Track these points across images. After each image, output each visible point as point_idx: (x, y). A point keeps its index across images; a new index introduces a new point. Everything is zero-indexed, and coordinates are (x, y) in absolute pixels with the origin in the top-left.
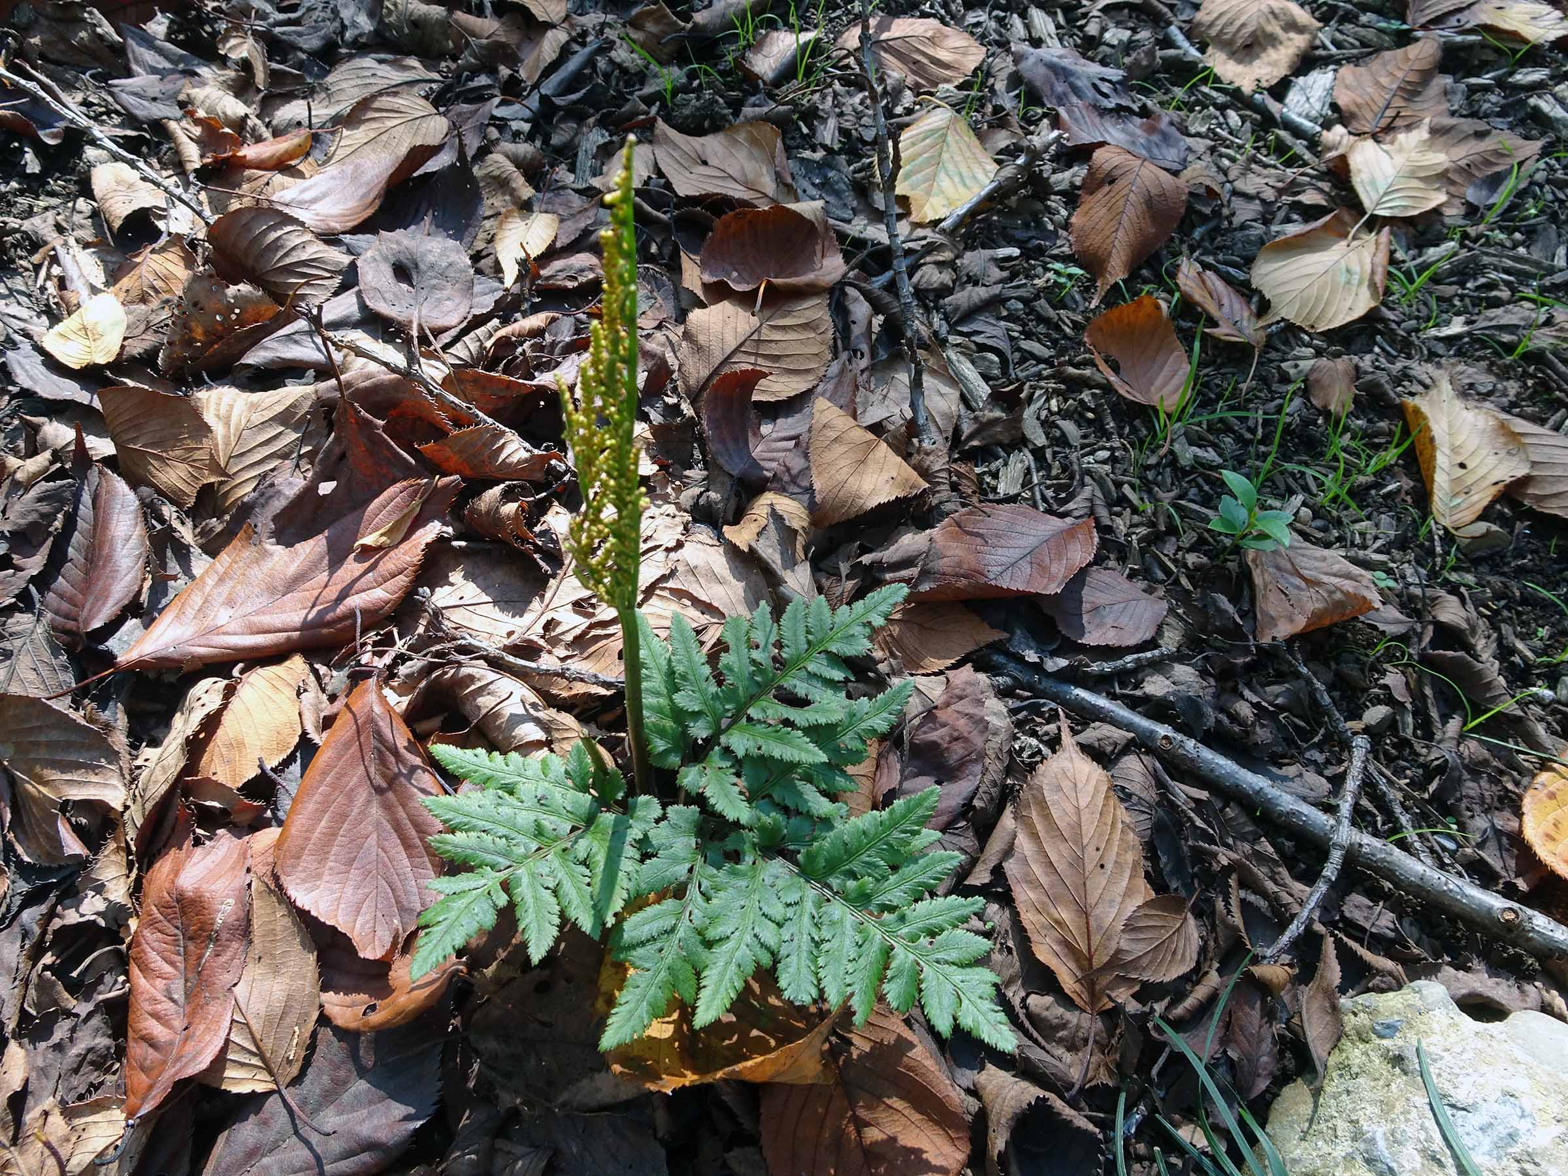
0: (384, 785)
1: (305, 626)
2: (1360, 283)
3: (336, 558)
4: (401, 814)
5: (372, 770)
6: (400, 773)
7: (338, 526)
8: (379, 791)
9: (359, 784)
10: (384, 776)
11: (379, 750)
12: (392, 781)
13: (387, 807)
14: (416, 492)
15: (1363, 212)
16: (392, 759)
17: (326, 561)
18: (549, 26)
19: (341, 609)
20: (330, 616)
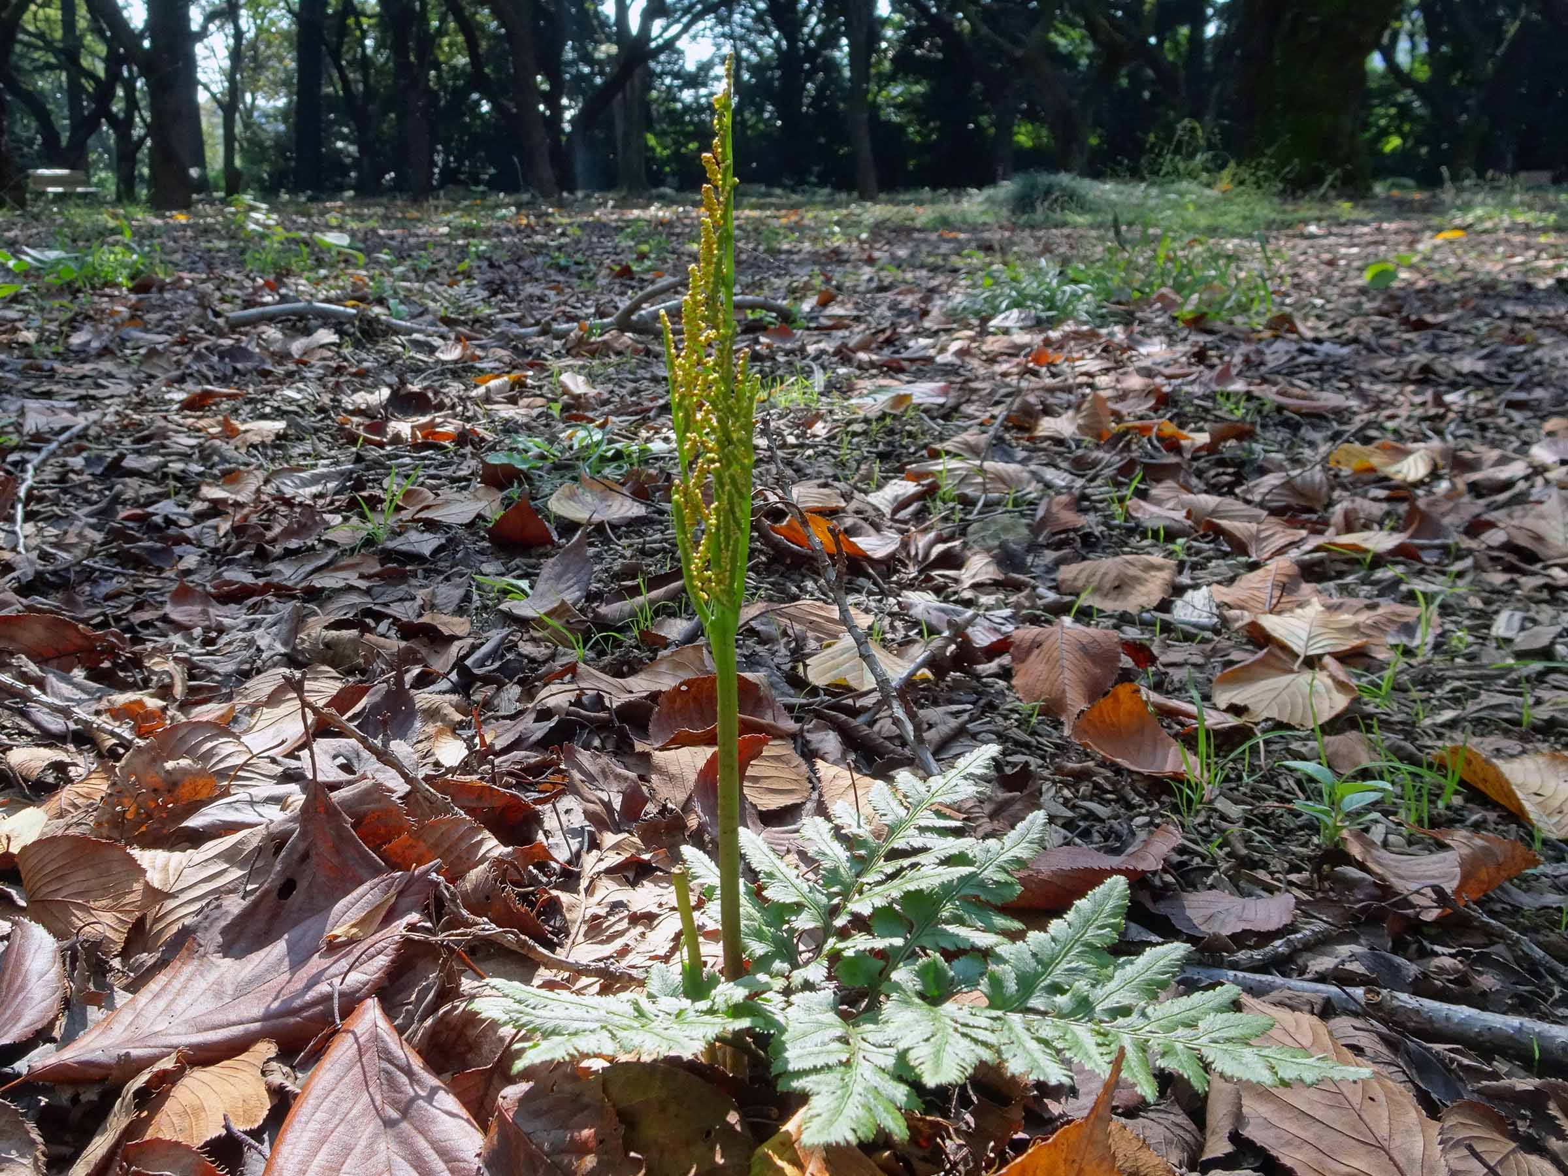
0: (395, 1115)
1: (266, 1018)
2: (1328, 691)
3: (298, 959)
4: (422, 1144)
5: (378, 1098)
6: (417, 1097)
7: (298, 931)
8: (389, 1123)
9: (363, 1114)
10: (394, 1104)
11: (387, 1072)
12: (406, 1109)
13: (404, 1142)
14: (389, 886)
15: (1297, 656)
16: (404, 1079)
17: (286, 962)
18: (454, 638)
19: (310, 996)
20: (298, 1003)
